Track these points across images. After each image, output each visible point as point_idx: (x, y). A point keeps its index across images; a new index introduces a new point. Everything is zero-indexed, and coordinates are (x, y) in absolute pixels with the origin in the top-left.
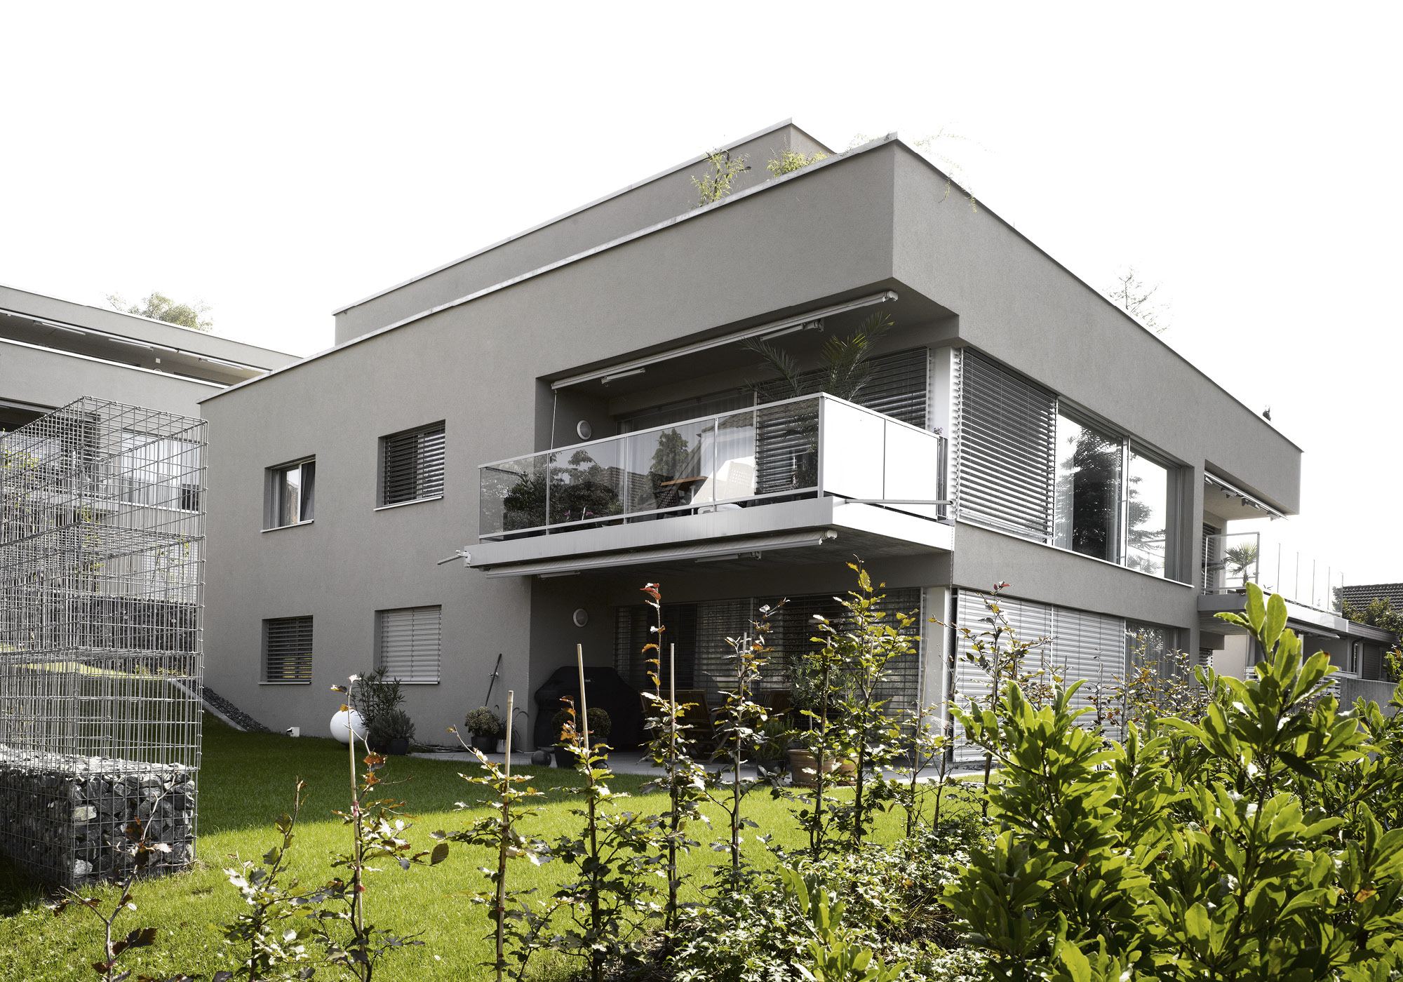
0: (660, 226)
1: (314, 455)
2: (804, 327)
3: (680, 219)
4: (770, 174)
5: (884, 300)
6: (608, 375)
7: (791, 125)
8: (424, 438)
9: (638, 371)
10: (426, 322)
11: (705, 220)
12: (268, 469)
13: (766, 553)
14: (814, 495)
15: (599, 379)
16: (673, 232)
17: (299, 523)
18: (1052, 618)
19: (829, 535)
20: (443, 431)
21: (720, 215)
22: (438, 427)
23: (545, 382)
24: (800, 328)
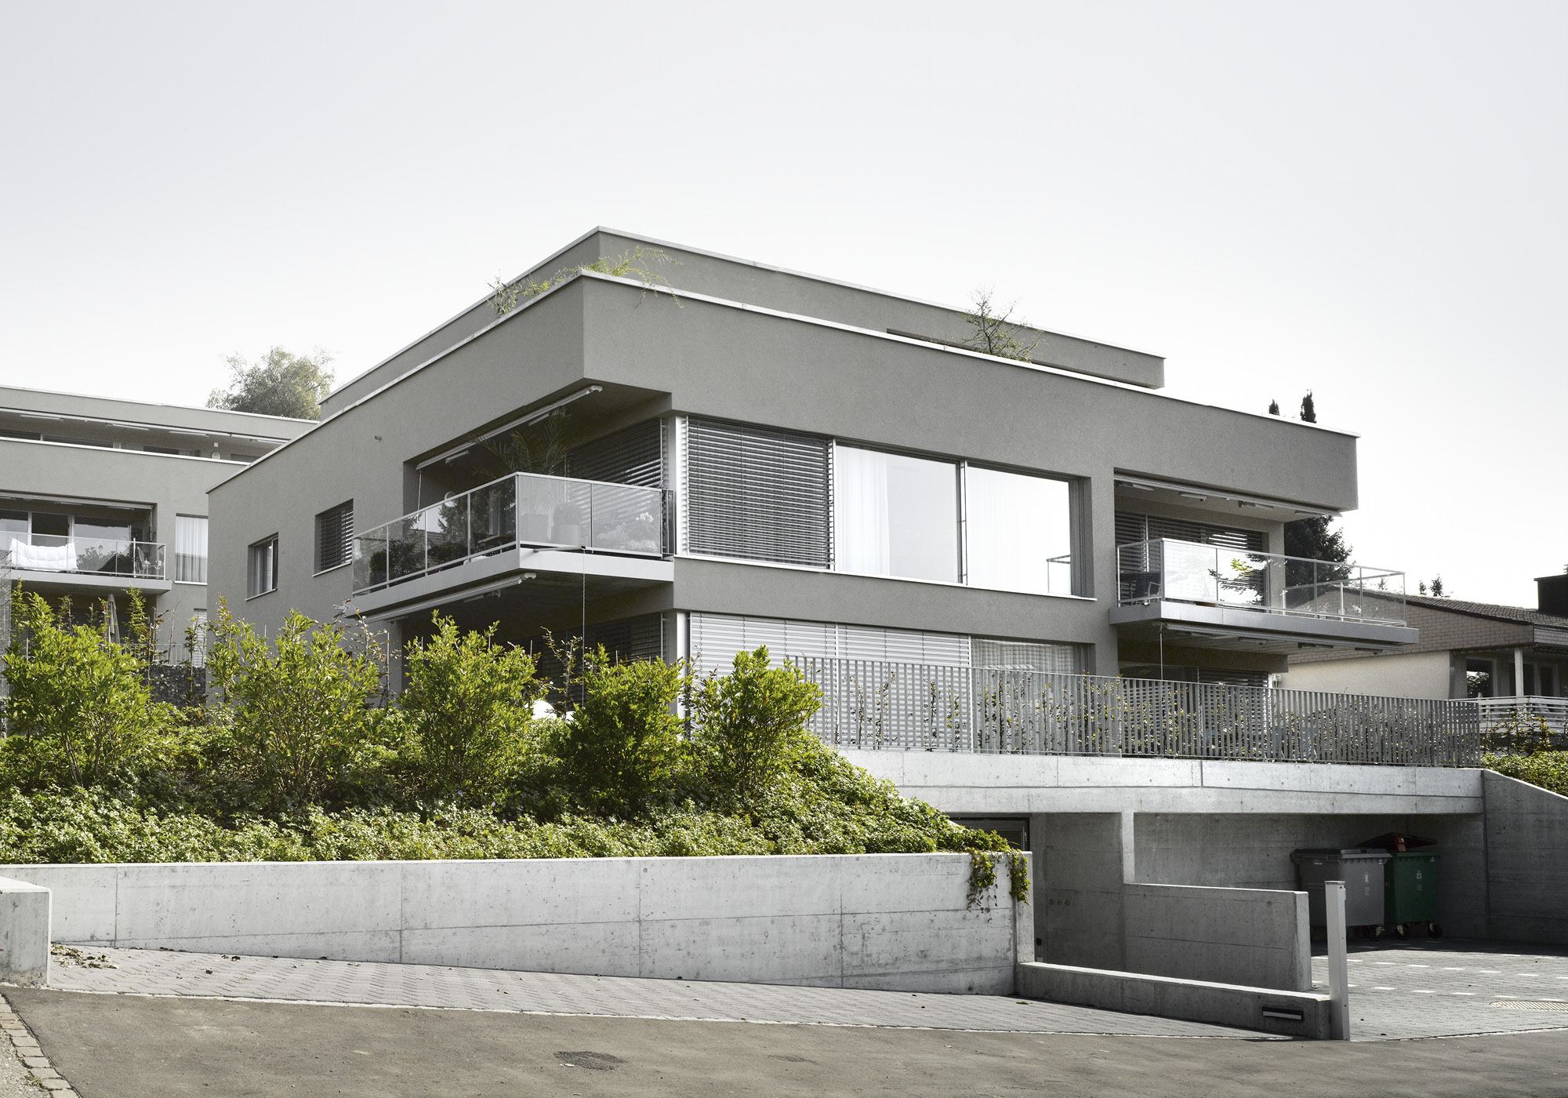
0: (465, 341)
1: (277, 533)
2: (550, 414)
3: (476, 335)
4: (528, 298)
5: (588, 392)
6: (449, 456)
7: (599, 231)
8: (345, 513)
9: (464, 453)
10: (342, 419)
11: (489, 336)
12: (250, 546)
13: (504, 590)
14: (514, 547)
15: (444, 459)
16: (474, 345)
17: (272, 590)
18: (837, 635)
19: (527, 576)
20: (351, 509)
21: (498, 331)
22: (348, 505)
23: (411, 464)
24: (547, 415)
